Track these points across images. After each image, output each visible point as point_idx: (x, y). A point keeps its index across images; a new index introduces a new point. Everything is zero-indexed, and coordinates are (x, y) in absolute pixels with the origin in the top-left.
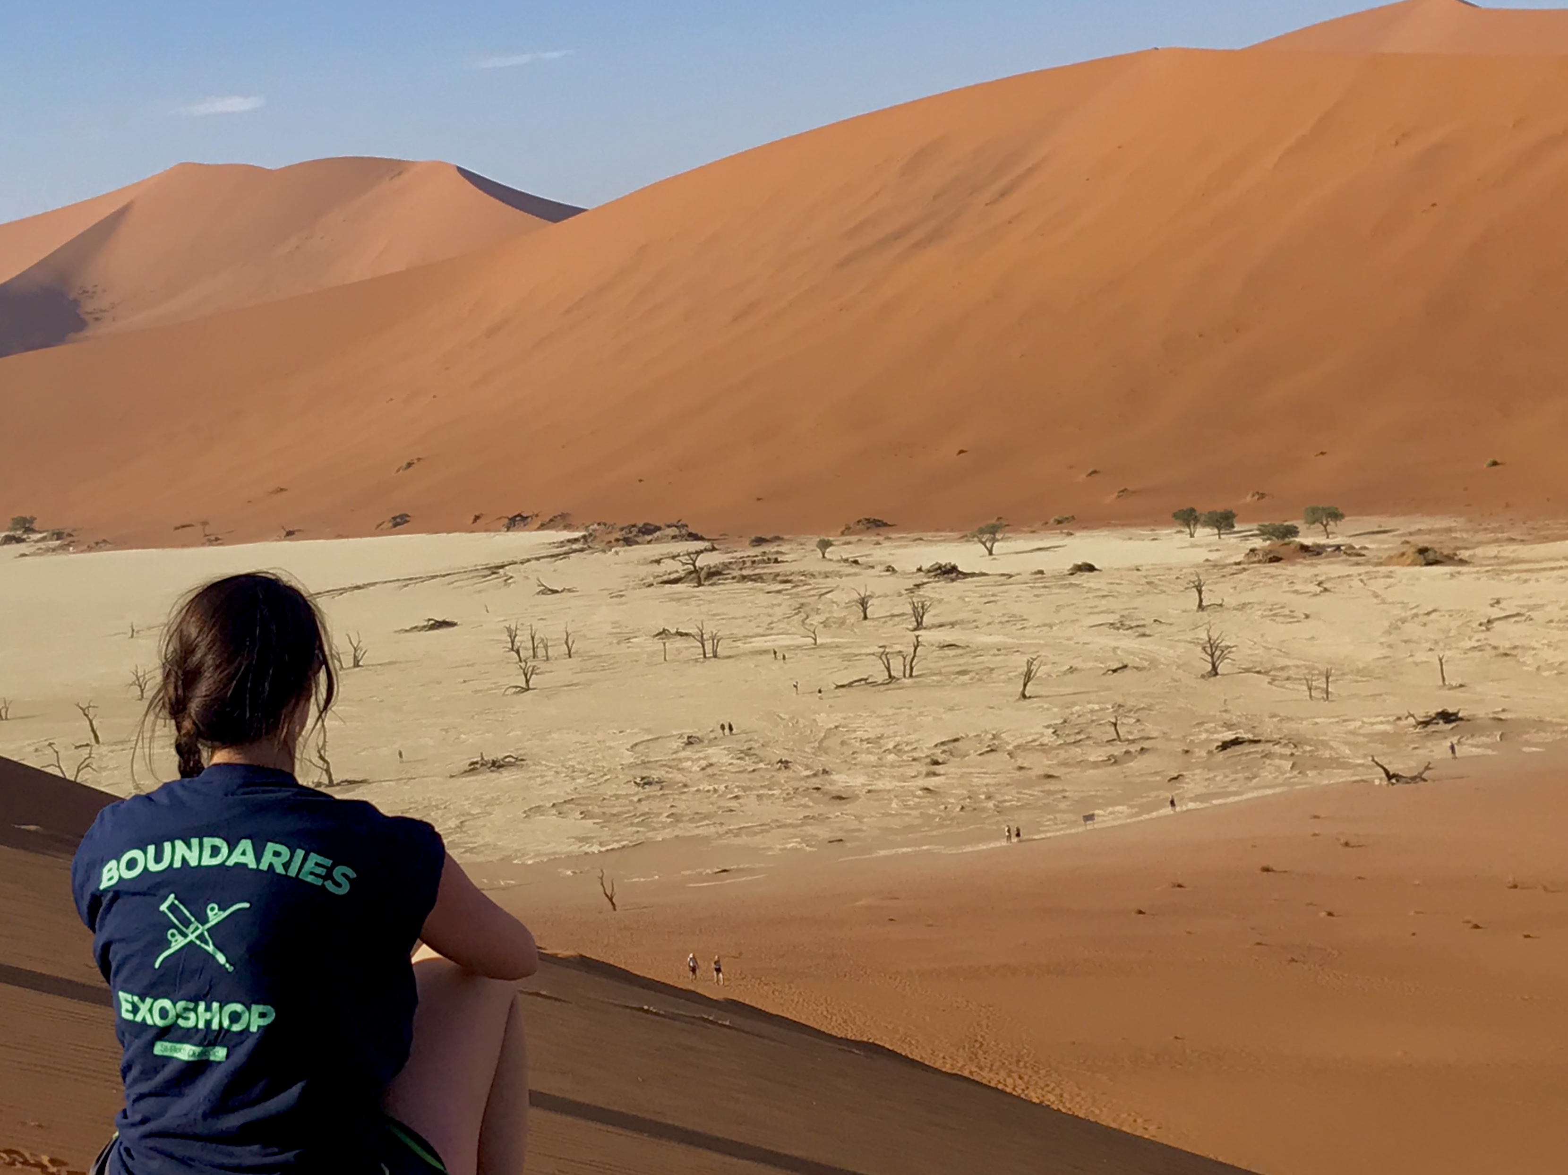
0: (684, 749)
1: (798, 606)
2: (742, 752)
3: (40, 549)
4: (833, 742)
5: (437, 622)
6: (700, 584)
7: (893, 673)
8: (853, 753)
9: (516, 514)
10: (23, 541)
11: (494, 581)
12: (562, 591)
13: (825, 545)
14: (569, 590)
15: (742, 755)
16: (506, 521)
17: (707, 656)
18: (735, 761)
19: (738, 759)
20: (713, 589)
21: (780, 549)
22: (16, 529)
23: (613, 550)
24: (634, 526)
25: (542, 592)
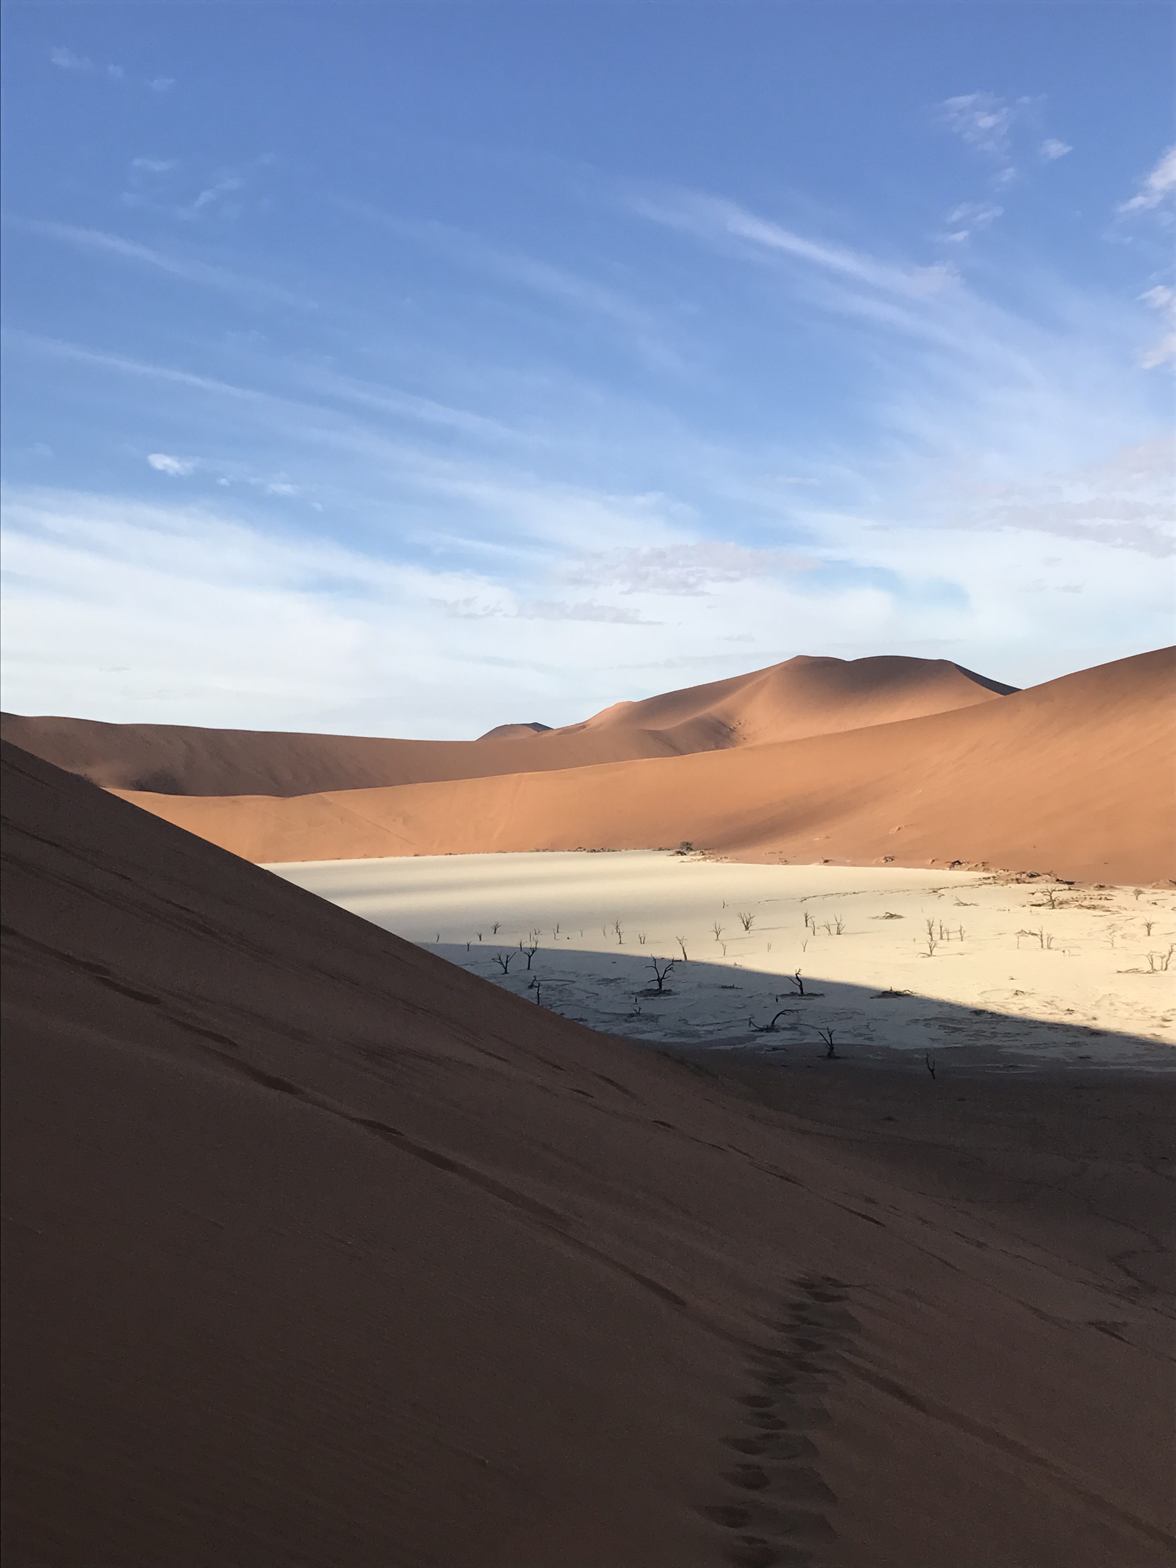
0: (1012, 997)
1: (1110, 925)
2: (1047, 1002)
3: (692, 859)
4: (1106, 1003)
5: (891, 914)
6: (1053, 908)
7: (1155, 968)
8: (1115, 1010)
9: (956, 860)
10: (685, 854)
11: (934, 896)
12: (970, 905)
13: (1138, 893)
14: (974, 905)
15: (1047, 1004)
16: (950, 864)
17: (1044, 947)
18: (1041, 1007)
19: (1043, 1006)
20: (1062, 910)
21: (1110, 893)
22: (682, 848)
23: (1008, 885)
24: (1024, 873)
25: (958, 904)
